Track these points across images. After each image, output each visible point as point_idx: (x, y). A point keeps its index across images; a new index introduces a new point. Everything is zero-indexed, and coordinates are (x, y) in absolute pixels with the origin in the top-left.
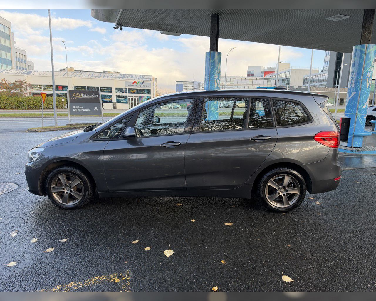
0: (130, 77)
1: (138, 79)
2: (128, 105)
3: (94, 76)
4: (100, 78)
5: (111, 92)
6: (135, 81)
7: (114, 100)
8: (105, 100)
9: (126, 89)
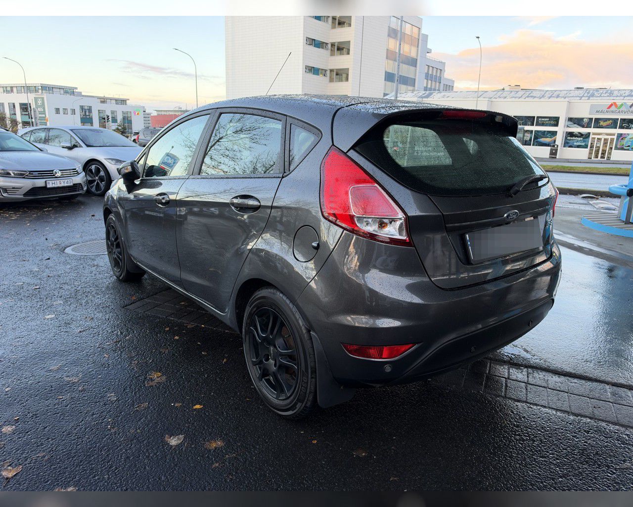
0: (606, 95)
1: (622, 98)
2: (587, 150)
3: (532, 96)
4: (542, 100)
5: (557, 125)
6: (615, 103)
7: (559, 140)
8: (542, 140)
9: (591, 119)
